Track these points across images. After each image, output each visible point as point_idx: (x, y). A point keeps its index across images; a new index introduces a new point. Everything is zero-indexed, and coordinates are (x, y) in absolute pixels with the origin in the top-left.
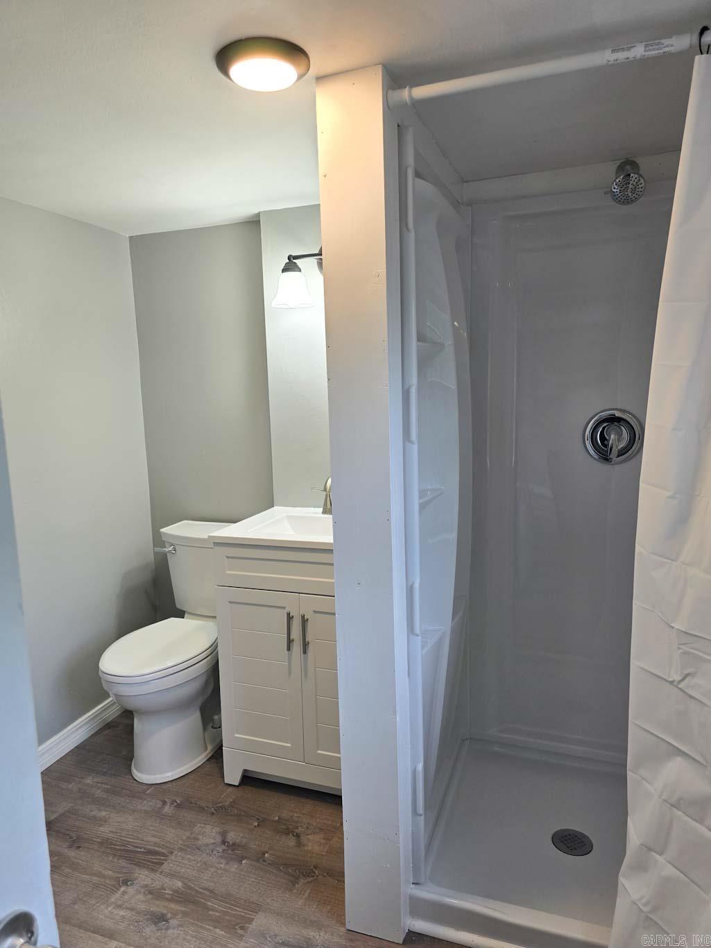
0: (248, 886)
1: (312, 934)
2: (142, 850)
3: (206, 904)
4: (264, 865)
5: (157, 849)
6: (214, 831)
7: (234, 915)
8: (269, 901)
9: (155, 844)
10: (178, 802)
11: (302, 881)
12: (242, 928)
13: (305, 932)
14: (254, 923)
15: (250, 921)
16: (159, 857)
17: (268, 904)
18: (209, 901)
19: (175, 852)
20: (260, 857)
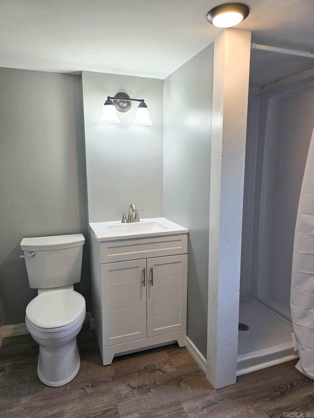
0: (165, 398)
1: (207, 398)
2: (100, 413)
3: (158, 414)
4: (160, 387)
5: (107, 408)
6: (123, 387)
7: (174, 411)
8: (179, 398)
9: (103, 407)
10: (90, 385)
11: (182, 384)
12: (183, 413)
13: (205, 399)
14: (184, 408)
15: (182, 408)
16: (112, 411)
17: (180, 399)
18: (157, 413)
19: (118, 405)
20: (155, 385)
